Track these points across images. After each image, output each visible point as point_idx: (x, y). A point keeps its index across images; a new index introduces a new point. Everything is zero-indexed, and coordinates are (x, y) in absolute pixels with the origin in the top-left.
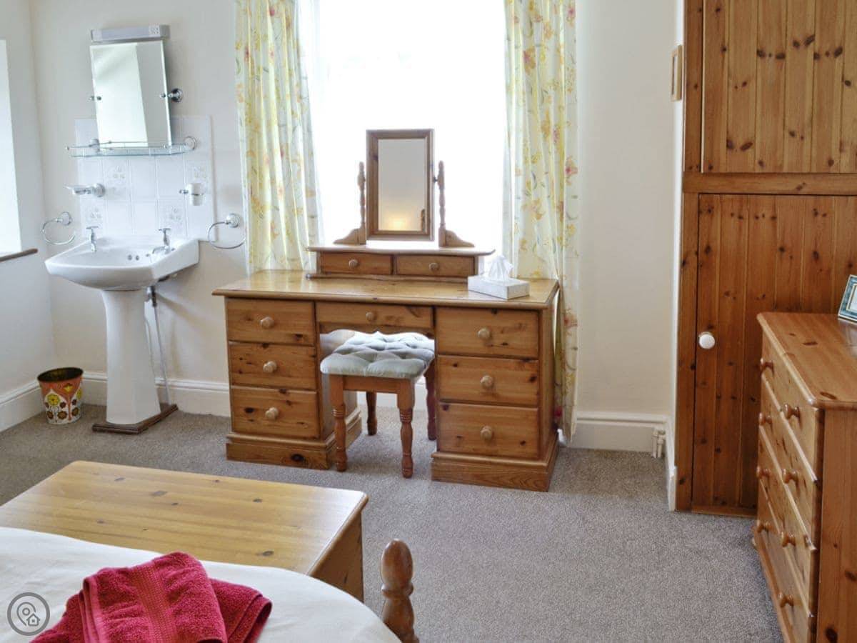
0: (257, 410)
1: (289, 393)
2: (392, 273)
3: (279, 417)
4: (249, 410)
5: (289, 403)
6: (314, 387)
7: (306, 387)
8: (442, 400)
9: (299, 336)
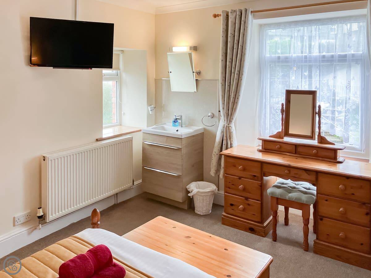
0: (235, 205)
1: (249, 200)
2: (296, 153)
3: (244, 210)
4: (232, 205)
5: (249, 205)
6: (260, 199)
7: (257, 199)
8: (320, 216)
9: (255, 176)
